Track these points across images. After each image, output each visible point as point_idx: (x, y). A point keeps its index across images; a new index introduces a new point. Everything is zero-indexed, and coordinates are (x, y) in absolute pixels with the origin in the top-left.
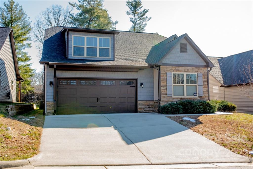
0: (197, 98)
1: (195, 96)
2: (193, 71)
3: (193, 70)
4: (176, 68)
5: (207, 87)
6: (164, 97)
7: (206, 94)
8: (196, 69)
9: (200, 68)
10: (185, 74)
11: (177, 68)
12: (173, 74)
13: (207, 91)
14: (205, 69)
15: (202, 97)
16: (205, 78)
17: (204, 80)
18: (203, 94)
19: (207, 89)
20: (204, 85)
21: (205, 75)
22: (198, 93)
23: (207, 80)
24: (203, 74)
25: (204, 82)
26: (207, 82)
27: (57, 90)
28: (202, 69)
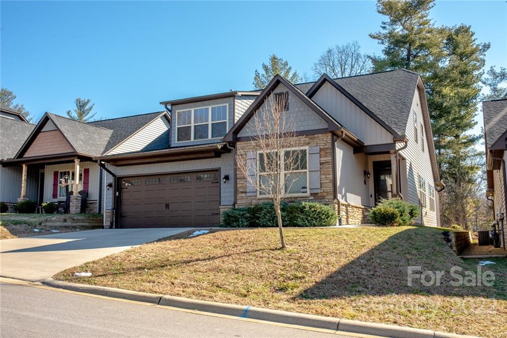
1: (303, 192)
2: (300, 143)
3: (299, 141)
5: (331, 172)
6: (242, 198)
7: (329, 189)
8: (307, 139)
9: (316, 136)
10: (282, 151)
11: (267, 142)
12: (259, 153)
13: (330, 182)
14: (327, 136)
15: (319, 195)
16: (327, 155)
17: (323, 159)
18: (322, 189)
19: (331, 176)
20: (322, 170)
21: (327, 148)
22: (309, 187)
23: (331, 158)
24: (322, 147)
25: (323, 163)
26: (331, 163)
27: (117, 194)
28: (320, 138)
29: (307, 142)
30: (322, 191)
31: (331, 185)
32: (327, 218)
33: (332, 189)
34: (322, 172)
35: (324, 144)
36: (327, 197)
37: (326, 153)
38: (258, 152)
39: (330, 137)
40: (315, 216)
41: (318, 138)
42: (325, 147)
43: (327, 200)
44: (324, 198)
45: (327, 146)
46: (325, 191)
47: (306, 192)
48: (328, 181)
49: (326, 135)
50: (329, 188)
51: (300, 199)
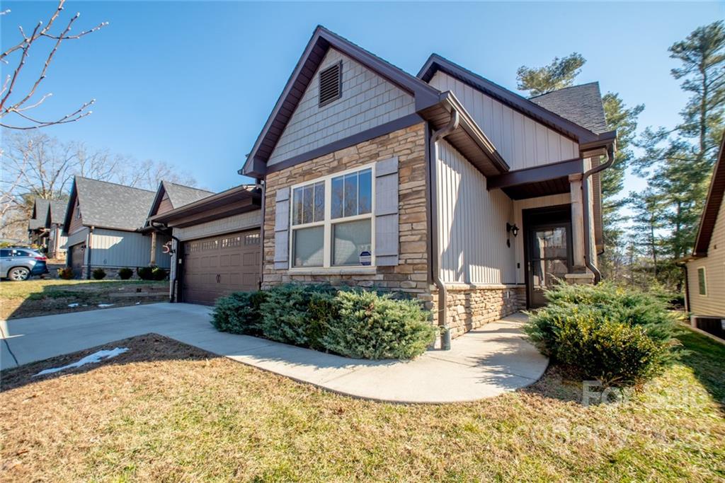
0: (374, 275)
1: (363, 264)
2: (360, 158)
3: (359, 154)
4: (304, 168)
5: (424, 216)
7: (420, 256)
8: (374, 146)
9: (391, 135)
10: (328, 180)
11: (306, 166)
12: (295, 191)
13: (420, 240)
14: (416, 132)
15: (396, 270)
16: (416, 174)
17: (406, 186)
18: (402, 256)
19: (423, 226)
20: (402, 211)
21: (414, 160)
22: (376, 252)
23: (423, 182)
24: (403, 159)
25: (406, 196)
26: (423, 194)
27: (180, 261)
28: (400, 138)
29: (374, 152)
30: (402, 262)
31: (423, 247)
32: (400, 339)
33: (426, 256)
34: (404, 217)
35: (409, 151)
36: (413, 277)
37: (414, 170)
38: (293, 187)
39: (422, 132)
40: (365, 332)
41: (396, 140)
42: (410, 157)
43: (414, 284)
44: (407, 279)
45: (415, 155)
46: (409, 261)
47: (369, 264)
48: (417, 238)
49: (415, 128)
50: (418, 253)
51: (357, 278)
